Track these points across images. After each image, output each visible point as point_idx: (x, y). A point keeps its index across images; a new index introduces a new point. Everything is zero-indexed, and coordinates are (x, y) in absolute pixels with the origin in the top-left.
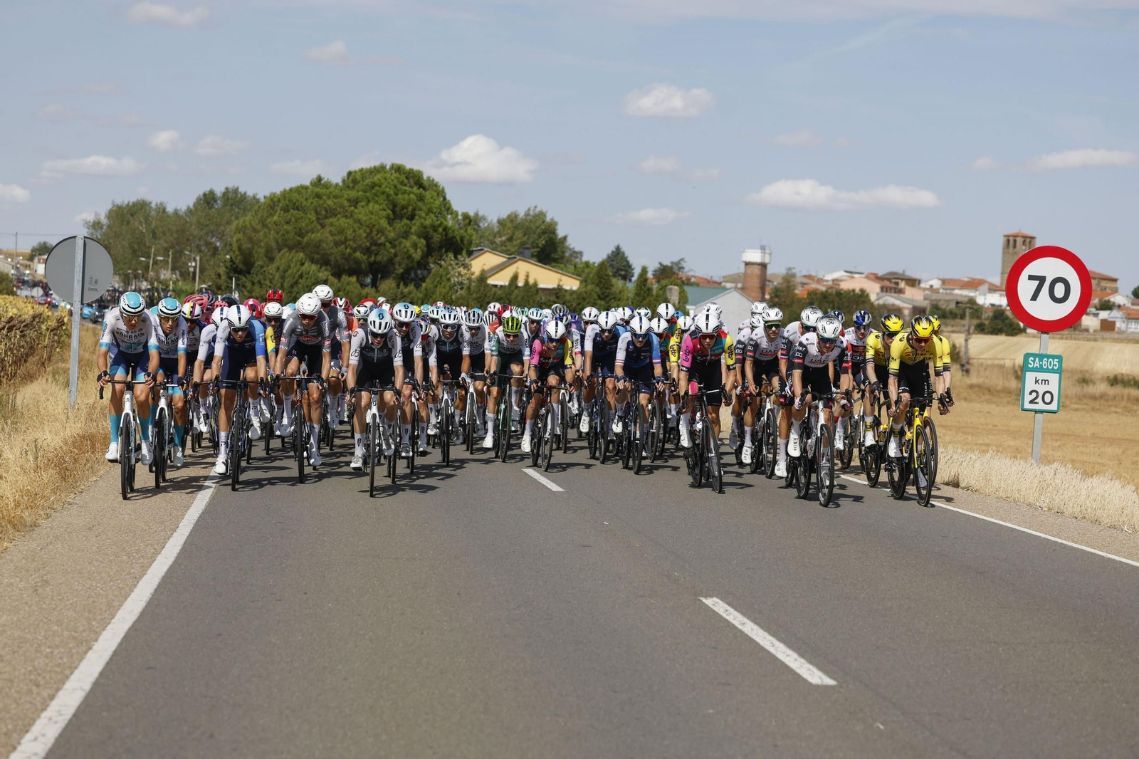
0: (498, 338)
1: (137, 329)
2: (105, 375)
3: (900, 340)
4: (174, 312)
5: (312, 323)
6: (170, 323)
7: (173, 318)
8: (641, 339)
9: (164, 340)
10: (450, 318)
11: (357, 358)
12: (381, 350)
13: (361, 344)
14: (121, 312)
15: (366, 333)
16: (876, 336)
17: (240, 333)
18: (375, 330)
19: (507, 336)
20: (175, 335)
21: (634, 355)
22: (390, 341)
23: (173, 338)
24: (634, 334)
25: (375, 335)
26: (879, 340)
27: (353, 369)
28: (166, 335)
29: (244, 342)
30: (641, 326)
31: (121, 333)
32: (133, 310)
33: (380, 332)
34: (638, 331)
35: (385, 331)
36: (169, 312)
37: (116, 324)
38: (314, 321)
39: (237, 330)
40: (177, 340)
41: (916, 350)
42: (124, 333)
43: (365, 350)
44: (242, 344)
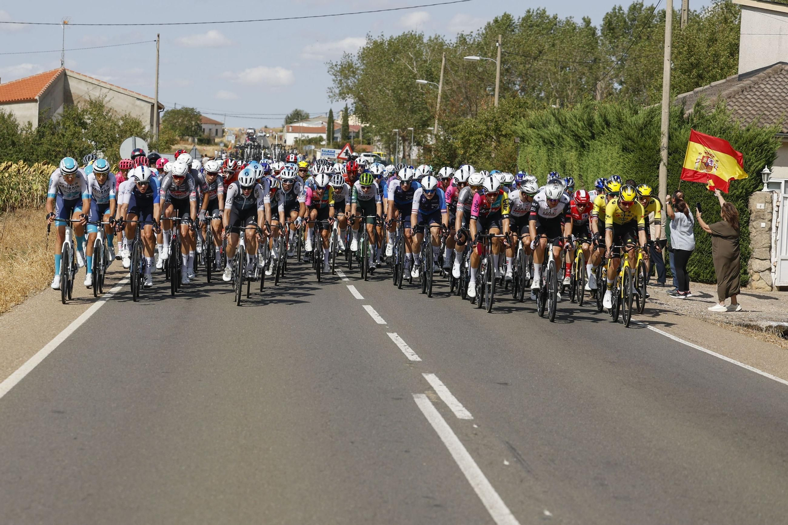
0: (356, 189)
1: (74, 183)
2: (52, 215)
3: (613, 203)
4: (103, 169)
5: (182, 181)
6: (101, 177)
7: (103, 174)
8: (429, 194)
9: (99, 190)
10: (289, 174)
11: (231, 205)
12: (249, 199)
13: (235, 194)
14: (61, 172)
15: (238, 186)
16: (601, 198)
17: (143, 186)
18: (243, 184)
19: (363, 188)
20: (107, 186)
21: (426, 205)
22: (256, 193)
23: (106, 188)
24: (425, 190)
25: (244, 188)
26: (604, 200)
27: (228, 213)
28: (101, 187)
29: (146, 193)
30: (429, 184)
31: (63, 186)
32: (69, 171)
33: (246, 185)
34: (427, 188)
35: (250, 184)
36: (100, 170)
37: (59, 180)
38: (183, 180)
39: (141, 184)
40: (109, 190)
41: (624, 212)
42: (65, 186)
43: (237, 198)
44: (144, 195)
